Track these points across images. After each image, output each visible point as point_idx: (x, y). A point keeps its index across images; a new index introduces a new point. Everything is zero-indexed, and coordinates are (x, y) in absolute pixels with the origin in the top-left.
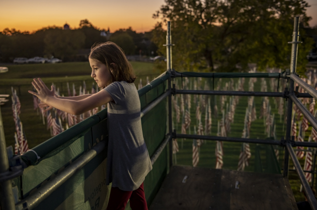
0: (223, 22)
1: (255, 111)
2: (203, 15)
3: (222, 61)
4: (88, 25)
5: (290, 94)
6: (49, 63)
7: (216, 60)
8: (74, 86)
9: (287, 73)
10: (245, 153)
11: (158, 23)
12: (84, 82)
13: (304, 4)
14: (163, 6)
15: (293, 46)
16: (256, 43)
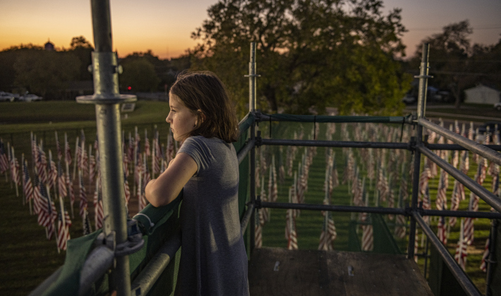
0: (291, 48)
1: (337, 173)
2: (263, 38)
3: (290, 103)
4: (85, 45)
5: (417, 146)
6: (21, 100)
7: (281, 101)
8: (66, 137)
9: (413, 116)
10: (329, 232)
11: (199, 45)
12: (82, 131)
13: (400, 28)
14: (206, 21)
15: (421, 81)
16: (338, 78)
